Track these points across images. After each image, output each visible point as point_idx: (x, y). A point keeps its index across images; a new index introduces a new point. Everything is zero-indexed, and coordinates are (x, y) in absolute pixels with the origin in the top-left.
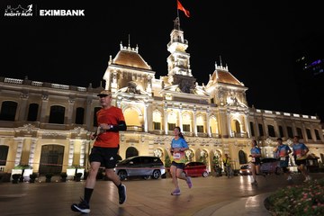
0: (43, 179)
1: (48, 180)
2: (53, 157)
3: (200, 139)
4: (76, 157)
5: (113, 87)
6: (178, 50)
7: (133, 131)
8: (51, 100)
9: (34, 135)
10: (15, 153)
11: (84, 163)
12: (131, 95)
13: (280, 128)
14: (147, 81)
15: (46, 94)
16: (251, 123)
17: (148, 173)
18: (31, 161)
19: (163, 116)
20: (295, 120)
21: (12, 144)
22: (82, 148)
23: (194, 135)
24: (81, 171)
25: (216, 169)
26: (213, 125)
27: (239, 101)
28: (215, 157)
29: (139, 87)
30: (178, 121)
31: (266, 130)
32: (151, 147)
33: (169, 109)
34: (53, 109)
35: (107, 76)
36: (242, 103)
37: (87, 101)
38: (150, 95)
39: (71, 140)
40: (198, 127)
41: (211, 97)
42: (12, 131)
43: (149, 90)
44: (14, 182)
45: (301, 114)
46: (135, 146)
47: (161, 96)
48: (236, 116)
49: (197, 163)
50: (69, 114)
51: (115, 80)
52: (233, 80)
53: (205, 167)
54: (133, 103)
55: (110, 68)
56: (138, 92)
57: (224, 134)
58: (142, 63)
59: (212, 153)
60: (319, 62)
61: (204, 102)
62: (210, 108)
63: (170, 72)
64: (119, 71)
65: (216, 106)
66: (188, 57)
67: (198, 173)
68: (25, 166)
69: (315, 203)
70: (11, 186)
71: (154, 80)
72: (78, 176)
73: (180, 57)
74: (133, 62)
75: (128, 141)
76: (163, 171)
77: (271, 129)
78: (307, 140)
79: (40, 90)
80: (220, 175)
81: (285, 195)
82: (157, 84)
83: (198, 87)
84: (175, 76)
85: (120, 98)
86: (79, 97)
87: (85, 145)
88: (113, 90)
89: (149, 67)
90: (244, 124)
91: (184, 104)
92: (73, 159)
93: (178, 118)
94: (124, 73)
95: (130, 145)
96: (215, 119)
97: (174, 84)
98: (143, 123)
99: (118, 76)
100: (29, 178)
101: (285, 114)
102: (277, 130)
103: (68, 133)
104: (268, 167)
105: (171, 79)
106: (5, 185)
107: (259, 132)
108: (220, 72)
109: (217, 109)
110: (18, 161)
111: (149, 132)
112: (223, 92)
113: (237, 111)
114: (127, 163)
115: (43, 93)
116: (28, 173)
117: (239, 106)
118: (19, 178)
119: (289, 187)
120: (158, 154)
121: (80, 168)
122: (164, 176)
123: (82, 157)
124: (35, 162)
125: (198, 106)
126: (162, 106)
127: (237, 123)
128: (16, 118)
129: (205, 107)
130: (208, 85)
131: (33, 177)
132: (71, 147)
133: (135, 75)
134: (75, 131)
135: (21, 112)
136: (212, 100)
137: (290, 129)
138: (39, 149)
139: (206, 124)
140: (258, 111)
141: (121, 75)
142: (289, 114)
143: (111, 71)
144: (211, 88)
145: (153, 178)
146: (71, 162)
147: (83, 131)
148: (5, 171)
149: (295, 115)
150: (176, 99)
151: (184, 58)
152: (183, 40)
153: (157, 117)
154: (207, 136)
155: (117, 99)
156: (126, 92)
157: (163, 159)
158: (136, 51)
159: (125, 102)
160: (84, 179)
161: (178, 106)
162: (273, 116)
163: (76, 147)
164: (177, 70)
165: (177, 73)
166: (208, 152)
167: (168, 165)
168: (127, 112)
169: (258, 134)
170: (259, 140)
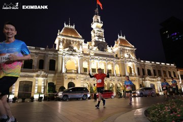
0: (20, 100)
1: (23, 101)
2: (26, 88)
4: (39, 88)
5: (61, 48)
6: (97, 27)
7: (72, 73)
11: (44, 91)
12: (70, 52)
13: (154, 71)
14: (80, 44)
16: (138, 68)
17: (80, 97)
18: (13, 90)
19: (89, 65)
20: (162, 66)
22: (43, 82)
24: (42, 96)
25: (118, 93)
26: (117, 69)
27: (131, 56)
28: (118, 87)
29: (75, 48)
30: (97, 67)
31: (146, 72)
32: (82, 82)
33: (92, 60)
35: (57, 42)
36: (133, 57)
37: (45, 56)
38: (82, 52)
39: (36, 78)
41: (116, 54)
43: (81, 49)
45: (166, 63)
46: (73, 81)
47: (88, 53)
48: (130, 64)
49: (108, 91)
50: (35, 63)
51: (61, 44)
52: (128, 44)
53: (112, 93)
54: (72, 57)
55: (59, 37)
56: (75, 51)
57: (123, 74)
58: (77, 35)
59: (116, 85)
60: (176, 34)
61: (112, 56)
62: (115, 60)
63: (93, 39)
64: (64, 39)
65: (119, 59)
66: (103, 31)
67: (108, 96)
69: (172, 112)
71: (83, 44)
72: (40, 99)
73: (98, 31)
74: (72, 33)
75: (69, 79)
76: (89, 96)
77: (149, 71)
78: (169, 77)
80: (121, 97)
81: (156, 108)
82: (85, 46)
83: (108, 48)
84: (96, 42)
85: (64, 54)
86: (41, 53)
87: (44, 81)
88: (60, 50)
89: (81, 37)
90: (134, 69)
91: (101, 58)
92: (38, 89)
93: (97, 65)
94: (67, 40)
95: (70, 81)
96: (118, 66)
97: (95, 46)
98: (77, 68)
99: (63, 42)
100: (12, 100)
101: (157, 63)
102: (152, 72)
103: (35, 74)
104: (147, 92)
105: (93, 44)
107: (142, 73)
108: (121, 39)
109: (119, 60)
111: (81, 73)
112: (122, 51)
113: (130, 61)
114: (68, 91)
116: (11, 97)
117: (131, 58)
119: (158, 104)
120: (86, 85)
121: (42, 94)
122: (89, 98)
123: (43, 88)
124: (16, 91)
125: (108, 59)
126: (88, 58)
127: (130, 68)
129: (113, 59)
130: (114, 47)
131: (14, 99)
132: (37, 82)
133: (73, 41)
134: (39, 73)
136: (116, 55)
137: (159, 71)
138: (18, 84)
139: (113, 69)
140: (142, 61)
141: (65, 41)
142: (159, 63)
143: (59, 39)
144: (116, 48)
145: (83, 99)
146: (36, 90)
147: (43, 73)
149: (162, 64)
150: (96, 55)
151: (100, 31)
152: (100, 21)
153: (85, 65)
154: (114, 76)
155: (62, 54)
156: (68, 51)
157: (89, 89)
158: (73, 27)
159: (67, 56)
160: (44, 100)
161: (97, 59)
162: (150, 64)
163: (39, 82)
164: (96, 38)
165: (97, 40)
166: (114, 84)
167: (92, 92)
168: (68, 62)
169: (142, 74)
170: (142, 77)
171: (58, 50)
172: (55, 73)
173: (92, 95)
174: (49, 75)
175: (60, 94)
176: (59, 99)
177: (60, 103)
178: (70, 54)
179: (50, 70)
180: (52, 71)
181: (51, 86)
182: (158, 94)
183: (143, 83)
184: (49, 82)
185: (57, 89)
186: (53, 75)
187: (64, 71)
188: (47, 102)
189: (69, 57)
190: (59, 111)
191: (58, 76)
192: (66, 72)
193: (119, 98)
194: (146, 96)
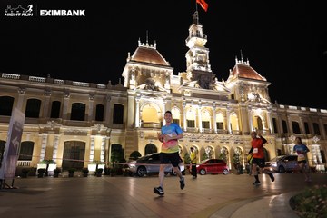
0: (66, 174)
1: (71, 175)
2: (75, 153)
3: (219, 135)
4: (97, 153)
5: (132, 84)
6: (197, 45)
7: (151, 128)
8: (73, 97)
9: (57, 131)
10: (40, 149)
11: (105, 159)
12: (149, 92)
13: (306, 124)
14: (165, 77)
15: (67, 92)
16: (274, 120)
17: (167, 170)
18: (55, 156)
19: (181, 113)
20: (322, 116)
21: (38, 140)
22: (103, 144)
23: (213, 132)
24: (102, 167)
25: (237, 166)
26: (234, 122)
27: (261, 96)
28: (235, 155)
29: (158, 84)
30: (197, 118)
31: (290, 127)
33: (188, 106)
34: (74, 106)
35: (125, 73)
36: (265, 99)
37: (106, 98)
38: (169, 92)
39: (92, 137)
40: (218, 123)
41: (232, 93)
42: (37, 127)
43: (167, 86)
44: (40, 176)
46: (154, 142)
47: (180, 92)
48: (258, 112)
49: (217, 161)
50: (90, 111)
51: (133, 77)
52: (255, 75)
53: (225, 165)
54: (151, 99)
55: (129, 65)
56: (157, 89)
57: (245, 131)
58: (160, 60)
59: (232, 150)
61: (224, 98)
62: (230, 105)
63: (189, 68)
64: (137, 68)
65: (237, 102)
66: (207, 51)
68: (49, 161)
70: (36, 179)
71: (172, 76)
72: (98, 172)
73: (199, 52)
74: (151, 58)
75: (146, 138)
77: (296, 125)
79: (62, 87)
80: (241, 172)
81: (312, 195)
82: (175, 80)
83: (217, 82)
84: (194, 72)
85: (138, 95)
86: (99, 94)
87: (105, 141)
88: (131, 87)
89: (167, 64)
90: (266, 120)
91: (203, 101)
92: (94, 154)
93: (197, 114)
94: (143, 70)
95: (149, 142)
96: (235, 115)
97: (192, 79)
98: (161, 120)
99: (136, 73)
100: (53, 173)
101: (311, 110)
102: (302, 126)
103: (89, 130)
104: (292, 165)
105: (190, 75)
106: (32, 179)
107: (281, 127)
108: (240, 67)
109: (238, 105)
110: (43, 156)
112: (243, 88)
113: (259, 107)
114: (145, 160)
115: (64, 90)
116: (52, 168)
117: (261, 101)
118: (44, 172)
119: (317, 187)
121: (101, 163)
123: (102, 153)
124: (59, 157)
125: (217, 102)
126: (180, 102)
127: (259, 119)
128: (40, 115)
129: (225, 103)
130: (228, 81)
131: (57, 171)
132: (92, 143)
133: (153, 72)
134: (95, 127)
135: (45, 109)
136: (233, 96)
137: (316, 126)
138: (62, 145)
139: (226, 120)
140: (282, 106)
141: (140, 72)
142: (315, 110)
143: (130, 68)
144: (232, 83)
145: (172, 174)
146: (92, 157)
147: (103, 128)
148: (31, 166)
149: (322, 111)
150: (194, 95)
151: (203, 53)
152: (201, 35)
153: (176, 114)
154: (228, 133)
155: (135, 96)
156: (145, 89)
157: (182, 156)
158: (154, 47)
159: (143, 99)
160: (105, 174)
161: (197, 103)
162: (298, 112)
163: (97, 144)
164: (195, 65)
165: (196, 69)
166: (229, 149)
167: (188, 162)
168: (146, 109)
169: (282, 131)
170: (283, 136)
171: (128, 88)
172: (123, 129)
173: (188, 167)
174: (113, 131)
175: (132, 165)
176: (131, 174)
177: (132, 181)
178: (149, 95)
179: (114, 122)
180: (118, 125)
181: (117, 151)
182: (314, 169)
183: (283, 147)
184: (112, 143)
185: (127, 155)
186: (119, 131)
187: (138, 124)
188: (109, 179)
189: (146, 100)
190: (131, 193)
191: (129, 134)
192: (142, 126)
193: (238, 174)
194: (289, 172)
